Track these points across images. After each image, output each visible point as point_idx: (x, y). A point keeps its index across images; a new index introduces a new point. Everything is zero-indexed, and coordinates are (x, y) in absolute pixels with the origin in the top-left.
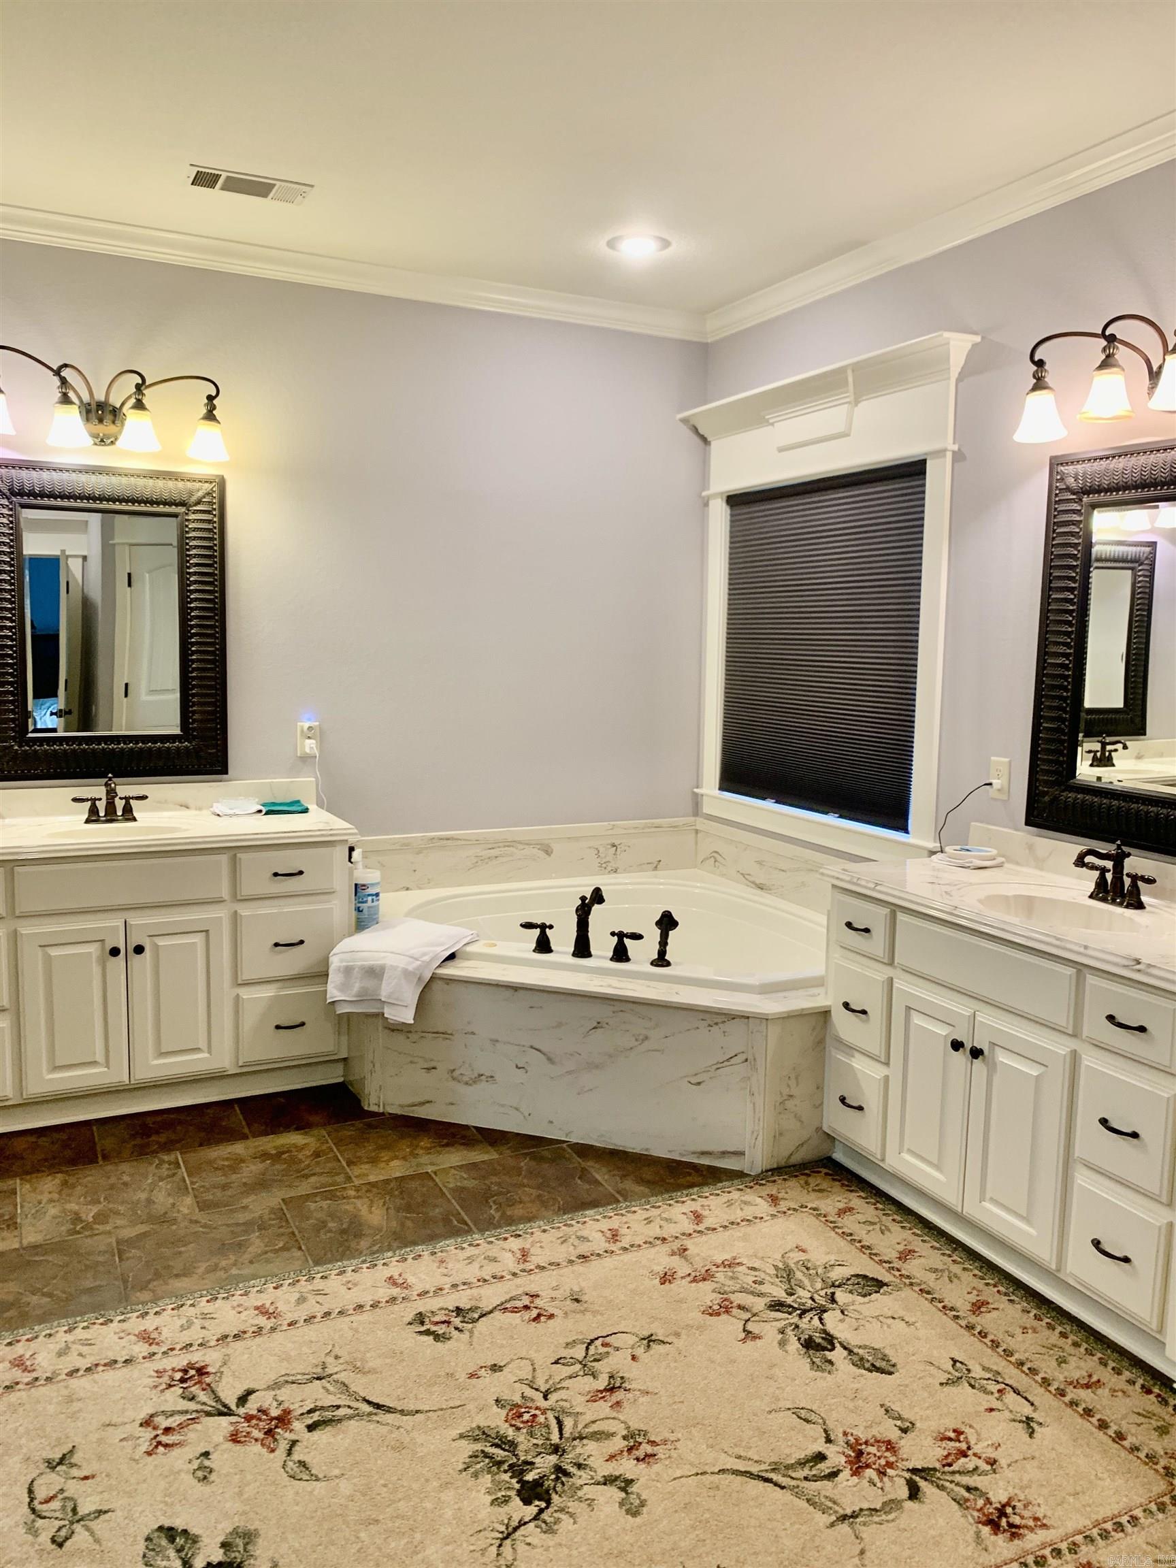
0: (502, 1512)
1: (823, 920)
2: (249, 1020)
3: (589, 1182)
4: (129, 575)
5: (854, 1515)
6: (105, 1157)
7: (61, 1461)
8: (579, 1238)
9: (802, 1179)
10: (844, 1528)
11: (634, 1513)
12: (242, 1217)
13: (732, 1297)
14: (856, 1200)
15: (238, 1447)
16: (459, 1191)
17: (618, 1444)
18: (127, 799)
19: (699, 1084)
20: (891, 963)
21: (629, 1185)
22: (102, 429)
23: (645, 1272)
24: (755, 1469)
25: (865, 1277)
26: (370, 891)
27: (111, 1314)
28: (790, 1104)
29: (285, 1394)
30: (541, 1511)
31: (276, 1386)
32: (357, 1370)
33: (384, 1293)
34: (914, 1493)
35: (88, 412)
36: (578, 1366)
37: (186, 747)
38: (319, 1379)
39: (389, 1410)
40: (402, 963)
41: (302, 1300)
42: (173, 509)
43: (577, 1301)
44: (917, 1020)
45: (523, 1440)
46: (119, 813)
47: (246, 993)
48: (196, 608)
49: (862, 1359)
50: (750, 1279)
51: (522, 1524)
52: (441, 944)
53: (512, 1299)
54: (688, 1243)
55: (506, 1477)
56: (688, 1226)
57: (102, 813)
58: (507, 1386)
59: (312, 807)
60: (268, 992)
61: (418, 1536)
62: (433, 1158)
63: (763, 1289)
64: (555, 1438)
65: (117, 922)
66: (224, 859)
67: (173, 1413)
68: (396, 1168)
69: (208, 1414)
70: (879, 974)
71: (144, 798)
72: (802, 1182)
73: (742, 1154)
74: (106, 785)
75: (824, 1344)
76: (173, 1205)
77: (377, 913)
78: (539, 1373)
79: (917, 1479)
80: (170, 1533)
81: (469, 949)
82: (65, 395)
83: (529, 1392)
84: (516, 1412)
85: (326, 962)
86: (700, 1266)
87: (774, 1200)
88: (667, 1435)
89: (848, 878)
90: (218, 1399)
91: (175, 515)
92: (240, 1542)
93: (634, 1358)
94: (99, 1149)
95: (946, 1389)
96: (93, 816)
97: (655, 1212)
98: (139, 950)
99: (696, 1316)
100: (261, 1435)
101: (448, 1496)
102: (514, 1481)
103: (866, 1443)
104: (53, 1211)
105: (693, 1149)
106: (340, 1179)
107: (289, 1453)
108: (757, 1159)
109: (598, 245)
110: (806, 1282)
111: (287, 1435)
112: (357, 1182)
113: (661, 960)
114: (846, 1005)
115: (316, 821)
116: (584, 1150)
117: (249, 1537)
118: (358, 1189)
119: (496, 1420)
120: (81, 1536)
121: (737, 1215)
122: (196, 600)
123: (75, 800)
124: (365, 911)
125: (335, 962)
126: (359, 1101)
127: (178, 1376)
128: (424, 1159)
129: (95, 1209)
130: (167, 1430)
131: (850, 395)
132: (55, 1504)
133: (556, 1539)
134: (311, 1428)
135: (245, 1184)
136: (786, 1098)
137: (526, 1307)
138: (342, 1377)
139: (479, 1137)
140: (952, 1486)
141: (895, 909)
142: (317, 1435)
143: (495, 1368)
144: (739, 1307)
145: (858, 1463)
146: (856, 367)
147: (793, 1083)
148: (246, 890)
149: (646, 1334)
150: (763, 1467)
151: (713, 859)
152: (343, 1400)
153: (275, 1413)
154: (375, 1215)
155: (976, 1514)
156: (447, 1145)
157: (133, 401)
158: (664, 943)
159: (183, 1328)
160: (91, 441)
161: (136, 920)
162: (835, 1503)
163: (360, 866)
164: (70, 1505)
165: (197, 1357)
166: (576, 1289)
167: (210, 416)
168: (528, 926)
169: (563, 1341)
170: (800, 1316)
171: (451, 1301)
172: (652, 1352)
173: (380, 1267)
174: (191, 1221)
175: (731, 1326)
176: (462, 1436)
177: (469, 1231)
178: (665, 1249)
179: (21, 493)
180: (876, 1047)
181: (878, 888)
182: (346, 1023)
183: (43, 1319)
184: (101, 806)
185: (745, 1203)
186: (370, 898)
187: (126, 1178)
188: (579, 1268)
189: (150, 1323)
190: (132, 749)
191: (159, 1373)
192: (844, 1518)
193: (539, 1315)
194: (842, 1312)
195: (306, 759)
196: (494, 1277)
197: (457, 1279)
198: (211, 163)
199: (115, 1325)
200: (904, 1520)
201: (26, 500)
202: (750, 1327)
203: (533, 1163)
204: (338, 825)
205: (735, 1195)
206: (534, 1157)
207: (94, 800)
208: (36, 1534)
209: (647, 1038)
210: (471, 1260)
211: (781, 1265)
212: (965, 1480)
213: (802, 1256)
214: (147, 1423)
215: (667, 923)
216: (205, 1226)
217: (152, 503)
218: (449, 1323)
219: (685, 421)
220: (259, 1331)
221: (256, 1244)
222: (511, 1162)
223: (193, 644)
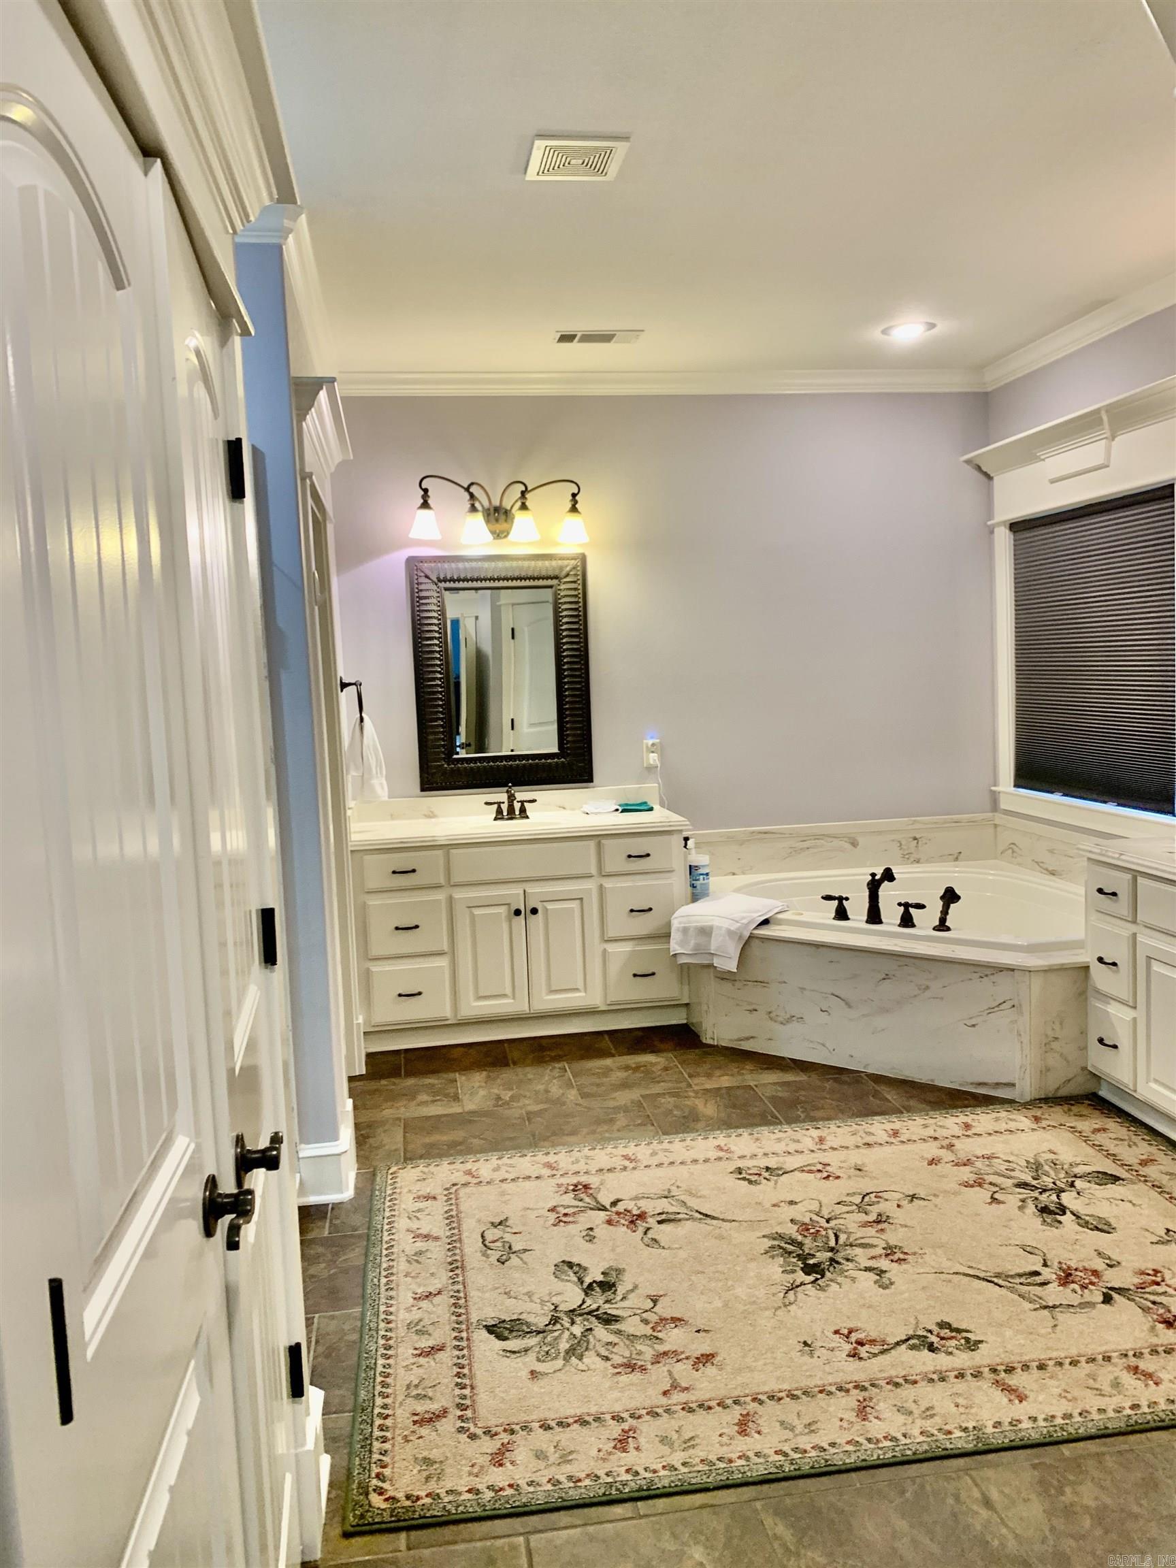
0: (790, 1277)
1: (1082, 891)
2: (614, 967)
3: (881, 1099)
4: (513, 630)
5: (1054, 1307)
6: (515, 1063)
7: (500, 1223)
8: (866, 1133)
9: (1066, 1107)
10: (1046, 1312)
11: (884, 1287)
12: (612, 1104)
13: (986, 1177)
14: (1112, 1124)
15: (611, 1227)
16: (774, 1099)
17: (879, 1251)
18: (522, 802)
19: (974, 1026)
20: (1134, 922)
21: (912, 1103)
22: (499, 527)
23: (917, 1157)
24: (982, 1275)
25: (1105, 1174)
26: (701, 871)
27: (525, 1152)
28: (1055, 1045)
29: (642, 1203)
30: (817, 1279)
31: (636, 1198)
32: (691, 1194)
33: (713, 1154)
34: (1107, 1299)
35: (489, 515)
36: (855, 1207)
37: (563, 762)
38: (666, 1197)
39: (714, 1218)
40: (726, 924)
41: (654, 1154)
42: (549, 582)
43: (860, 1170)
44: (1156, 967)
45: (808, 1242)
46: (517, 812)
47: (611, 948)
48: (567, 656)
49: (1087, 1222)
50: (1003, 1168)
51: (802, 1284)
52: (759, 911)
53: (808, 1165)
54: (955, 1141)
55: (795, 1260)
56: (958, 1131)
57: (505, 813)
58: (802, 1213)
59: (657, 807)
60: (627, 947)
61: (730, 1283)
62: (755, 1076)
63: (1012, 1174)
64: (832, 1243)
65: (517, 890)
66: (592, 844)
67: (569, 1207)
68: (725, 1081)
69: (591, 1209)
70: (1126, 930)
71: (534, 801)
72: (1066, 1109)
73: (1013, 1085)
74: (507, 792)
75: (1058, 1211)
76: (563, 1094)
77: (708, 889)
78: (824, 1209)
79: (1112, 1293)
80: (570, 1265)
81: (780, 916)
82: (473, 505)
83: (815, 1218)
84: (805, 1228)
85: (669, 925)
86: (963, 1156)
87: (1037, 1119)
88: (917, 1250)
89: (1099, 851)
90: (598, 1202)
91: (551, 587)
92: (614, 1274)
93: (899, 1206)
94: (509, 1057)
95: (1154, 1246)
96: (499, 815)
97: (932, 1121)
98: (534, 911)
99: (954, 1186)
100: (626, 1223)
101: (753, 1265)
102: (800, 1263)
103: (1076, 1270)
104: (482, 1093)
105: (970, 1080)
106: (684, 1085)
107: (645, 1233)
108: (1026, 1088)
109: (874, 334)
110: (1052, 1173)
111: (644, 1224)
112: (696, 1088)
113: (942, 926)
114: (1100, 960)
115: (659, 816)
116: (878, 1079)
117: (619, 1271)
118: (696, 1092)
119: (792, 1231)
120: (515, 1260)
121: (1002, 1126)
122: (567, 649)
123: (487, 803)
124: (698, 887)
125: (676, 924)
126: (699, 1037)
127: (571, 1188)
128: (748, 1077)
129: (510, 1093)
130: (566, 1215)
131: (1107, 432)
132: (499, 1244)
133: (826, 1294)
134: (660, 1222)
135: (614, 1085)
136: (1050, 1039)
137: (819, 1171)
138: (682, 1198)
139: (792, 1065)
140: (1142, 1300)
141: (1136, 874)
142: (663, 1226)
143: (792, 1203)
144: (991, 1183)
145: (1066, 1277)
146: (1109, 408)
147: (1057, 1027)
148: (609, 868)
149: (911, 1193)
150: (988, 1274)
151: (1010, 851)
152: (683, 1210)
153: (635, 1212)
154: (709, 1109)
155: (1155, 1317)
156: (767, 1069)
157: (519, 504)
158: (945, 912)
159: (573, 1163)
160: (491, 537)
161: (533, 889)
162: (1040, 1298)
163: (693, 851)
164: (507, 1246)
165: (584, 1179)
166: (859, 1163)
167: (574, 509)
168: (828, 898)
169: (845, 1192)
170: (1041, 1193)
171: (764, 1162)
172: (914, 1204)
173: (711, 1139)
174: (576, 1104)
175: (984, 1194)
176: (764, 1236)
177: (781, 1123)
178: (937, 1143)
179: (445, 580)
180: (1125, 994)
181: (1122, 857)
182: (687, 972)
183: (483, 1151)
184: (505, 807)
185: (1011, 1120)
186: (701, 877)
187: (530, 1076)
188: (864, 1151)
189: (551, 1158)
190: (524, 765)
191: (559, 1186)
192: (1046, 1307)
193: (828, 1176)
194: (1078, 1193)
195: (650, 769)
196: (797, 1152)
197: (768, 1150)
198: (568, 328)
199: (528, 1158)
200: (1094, 1313)
201: (448, 585)
202: (996, 1196)
203: (836, 1085)
204: (674, 819)
205: (1003, 1114)
206: (835, 1080)
207: (499, 804)
208: (488, 1257)
209: (927, 988)
210: (779, 1140)
211: (1032, 1161)
212: (1152, 1298)
213: (1052, 1156)
214: (553, 1210)
215: (950, 897)
216: (586, 1107)
217: (534, 579)
218: (760, 1175)
219: (968, 462)
220: (625, 1168)
221: (622, 1120)
222: (818, 1083)
223: (566, 683)
